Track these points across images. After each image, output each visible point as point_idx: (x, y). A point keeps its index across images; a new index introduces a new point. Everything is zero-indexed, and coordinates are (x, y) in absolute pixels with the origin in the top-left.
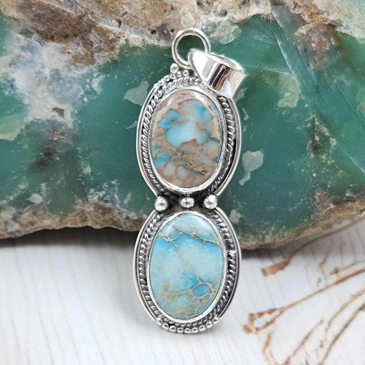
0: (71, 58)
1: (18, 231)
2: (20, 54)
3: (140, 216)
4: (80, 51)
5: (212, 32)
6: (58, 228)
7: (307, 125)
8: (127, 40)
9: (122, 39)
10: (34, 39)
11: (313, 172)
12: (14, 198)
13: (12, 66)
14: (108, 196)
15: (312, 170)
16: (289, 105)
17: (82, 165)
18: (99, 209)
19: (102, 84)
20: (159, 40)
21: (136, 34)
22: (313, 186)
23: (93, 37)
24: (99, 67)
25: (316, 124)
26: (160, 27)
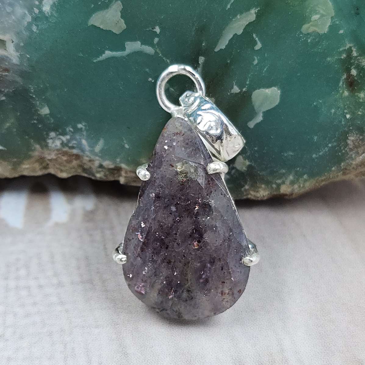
3: (117, 165)
7: (341, 56)
11: (346, 113)
14: (75, 142)
15: (346, 111)
16: (317, 30)
17: (37, 105)
18: (63, 156)
22: (346, 129)
25: (354, 55)
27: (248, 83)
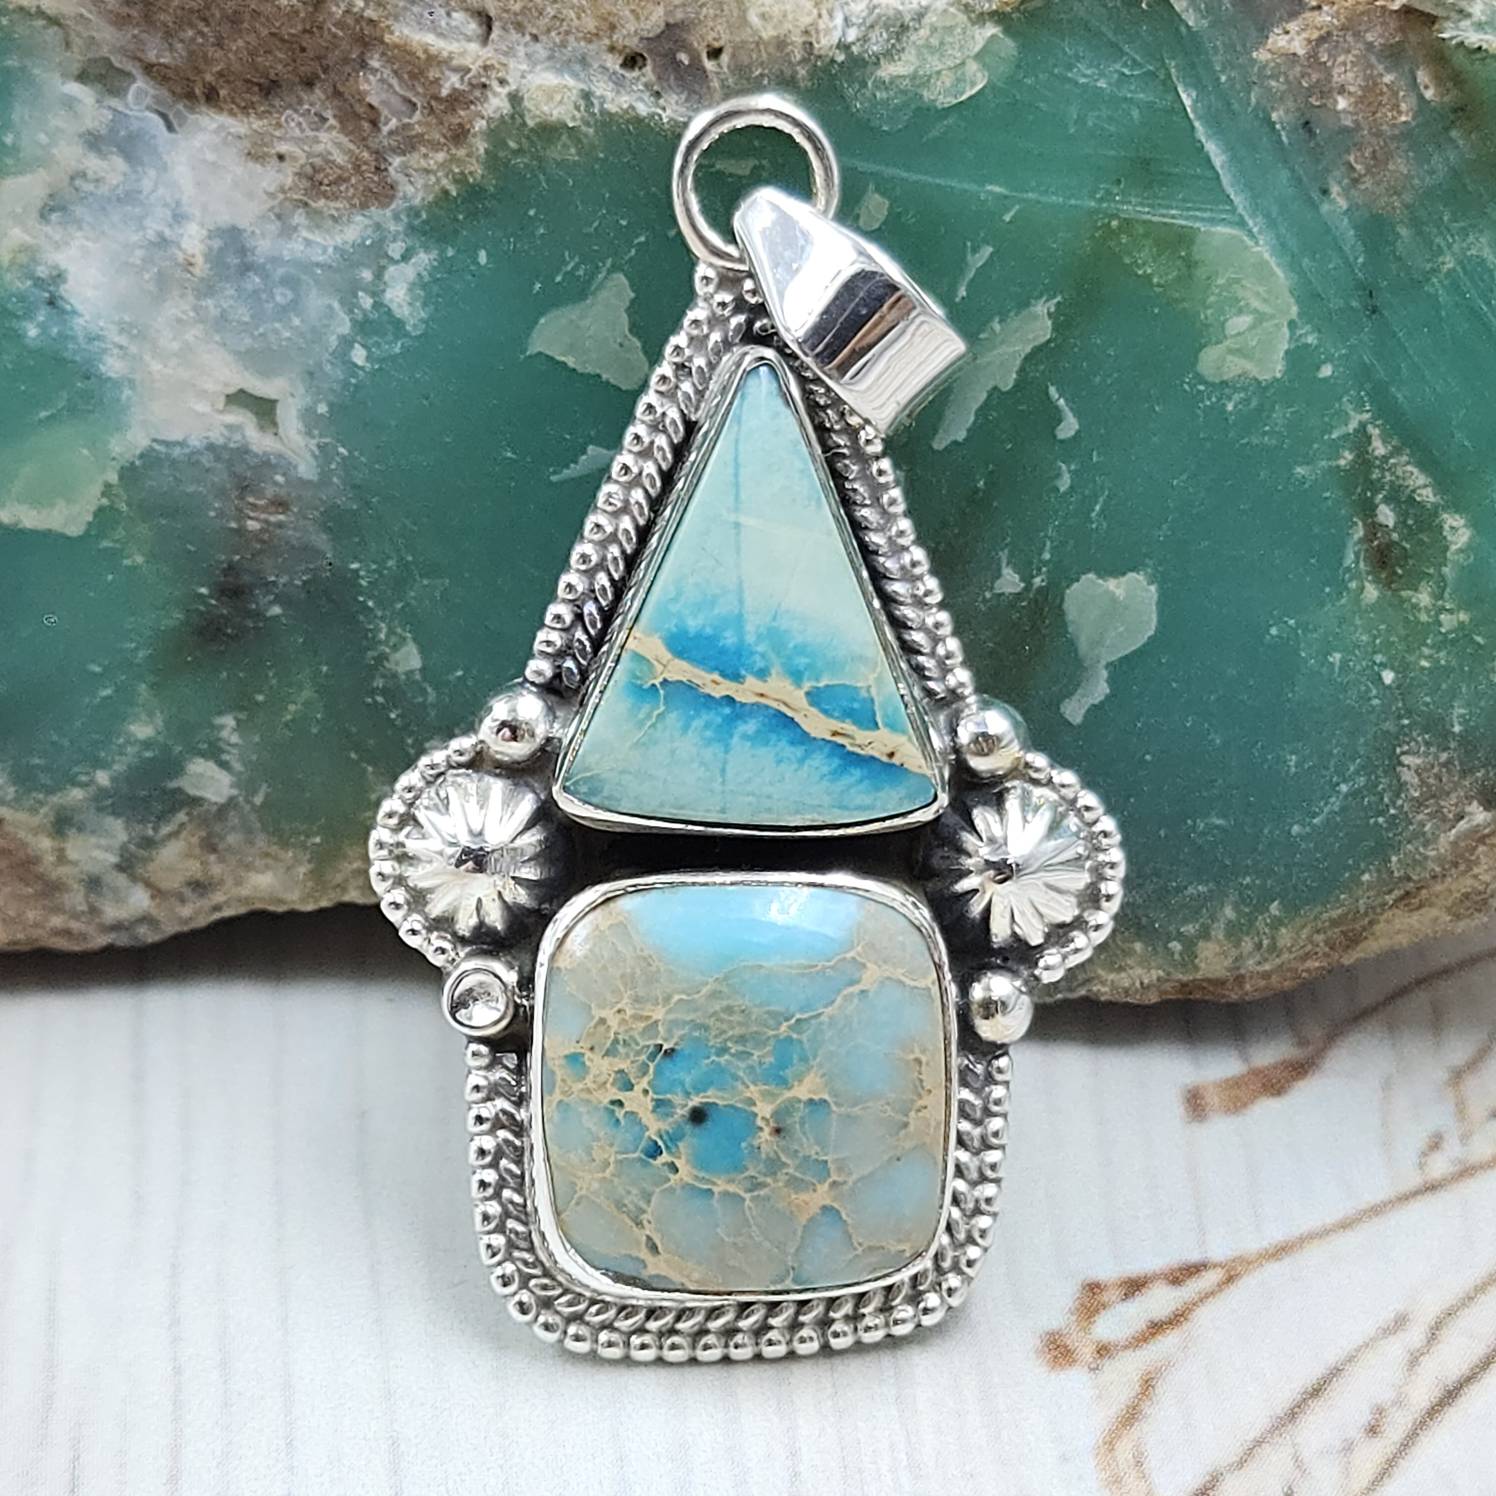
0: (289, 181)
1: (146, 919)
2: (82, 167)
4: (330, 146)
5: (889, 54)
6: (310, 907)
7: (1339, 457)
8: (515, 99)
9: (496, 94)
10: (139, 99)
11: (1383, 665)
12: (113, 779)
13: (54, 217)
15: (1379, 658)
16: (1252, 369)
17: (382, 636)
19: (424, 286)
20: (658, 95)
21: (559, 71)
22: (1389, 726)
23: (375, 86)
24: (408, 216)
25: (1377, 453)
26: (658, 37)
27: (1047, 556)
